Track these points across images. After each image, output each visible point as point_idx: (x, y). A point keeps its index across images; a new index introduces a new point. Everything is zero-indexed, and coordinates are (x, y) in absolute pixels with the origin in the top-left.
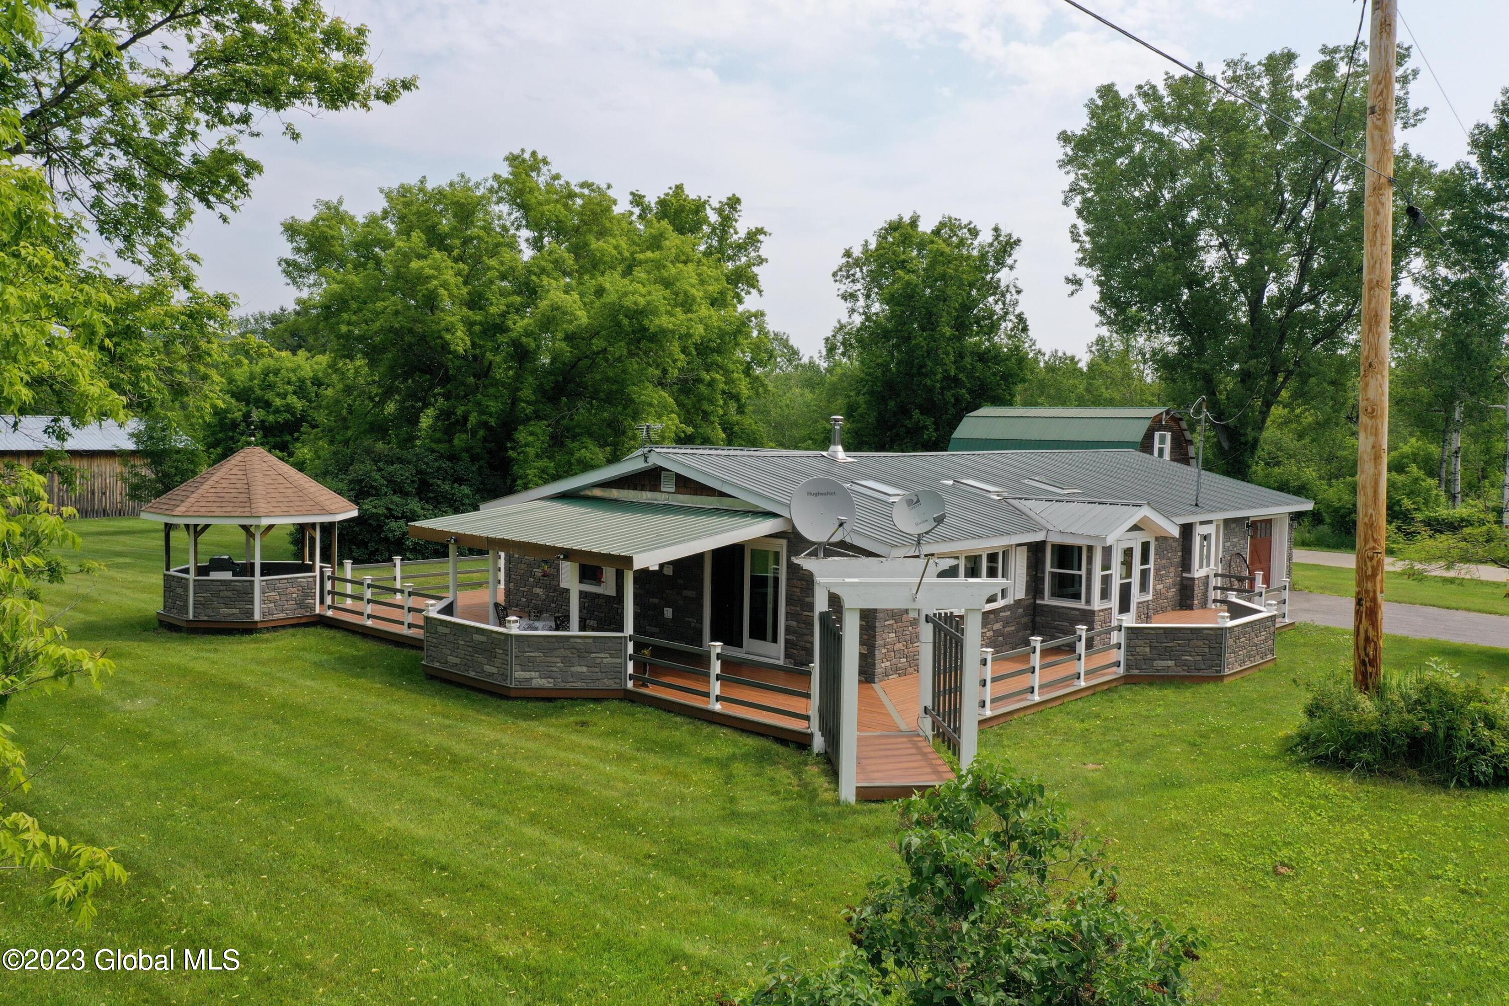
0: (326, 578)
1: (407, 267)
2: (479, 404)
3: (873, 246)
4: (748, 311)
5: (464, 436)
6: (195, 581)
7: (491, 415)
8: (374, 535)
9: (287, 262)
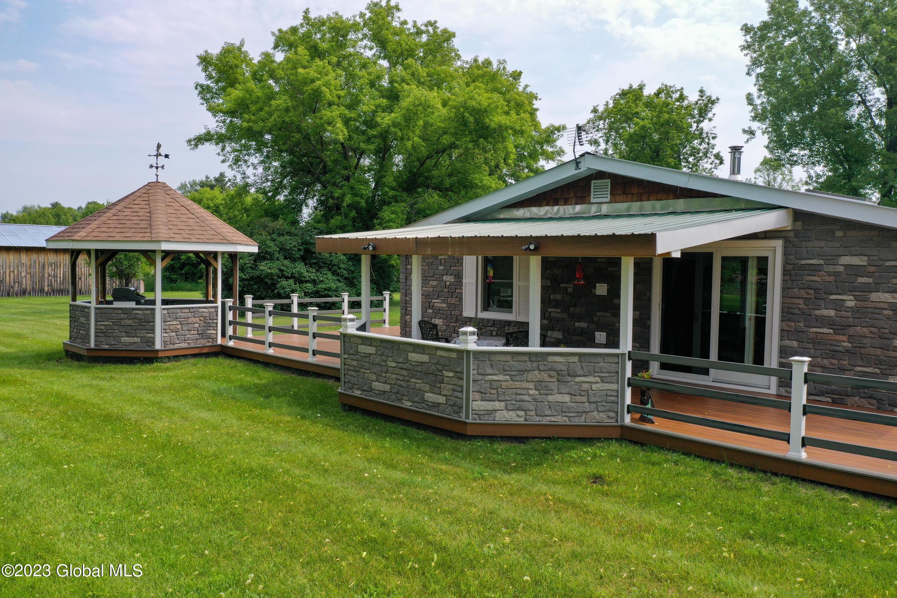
0: (227, 309)
1: (296, 74)
2: (352, 188)
3: (611, 105)
4: (553, 126)
5: (339, 217)
6: (96, 309)
7: (362, 196)
8: (269, 292)
9: (202, 86)
